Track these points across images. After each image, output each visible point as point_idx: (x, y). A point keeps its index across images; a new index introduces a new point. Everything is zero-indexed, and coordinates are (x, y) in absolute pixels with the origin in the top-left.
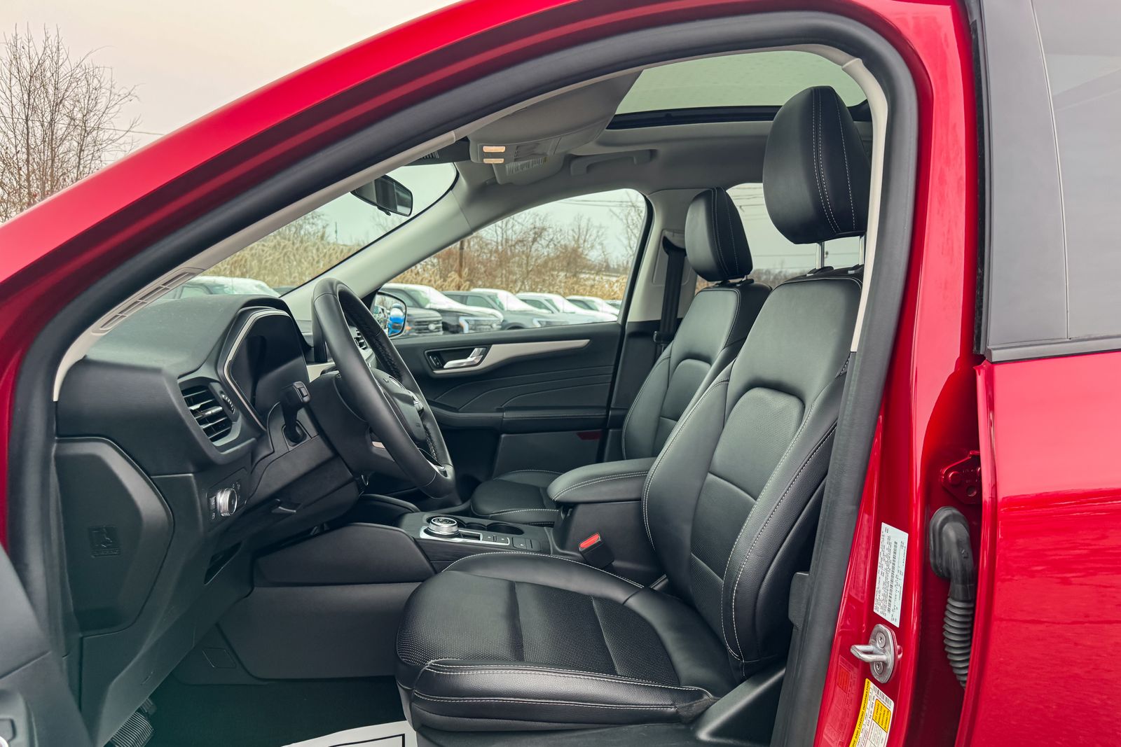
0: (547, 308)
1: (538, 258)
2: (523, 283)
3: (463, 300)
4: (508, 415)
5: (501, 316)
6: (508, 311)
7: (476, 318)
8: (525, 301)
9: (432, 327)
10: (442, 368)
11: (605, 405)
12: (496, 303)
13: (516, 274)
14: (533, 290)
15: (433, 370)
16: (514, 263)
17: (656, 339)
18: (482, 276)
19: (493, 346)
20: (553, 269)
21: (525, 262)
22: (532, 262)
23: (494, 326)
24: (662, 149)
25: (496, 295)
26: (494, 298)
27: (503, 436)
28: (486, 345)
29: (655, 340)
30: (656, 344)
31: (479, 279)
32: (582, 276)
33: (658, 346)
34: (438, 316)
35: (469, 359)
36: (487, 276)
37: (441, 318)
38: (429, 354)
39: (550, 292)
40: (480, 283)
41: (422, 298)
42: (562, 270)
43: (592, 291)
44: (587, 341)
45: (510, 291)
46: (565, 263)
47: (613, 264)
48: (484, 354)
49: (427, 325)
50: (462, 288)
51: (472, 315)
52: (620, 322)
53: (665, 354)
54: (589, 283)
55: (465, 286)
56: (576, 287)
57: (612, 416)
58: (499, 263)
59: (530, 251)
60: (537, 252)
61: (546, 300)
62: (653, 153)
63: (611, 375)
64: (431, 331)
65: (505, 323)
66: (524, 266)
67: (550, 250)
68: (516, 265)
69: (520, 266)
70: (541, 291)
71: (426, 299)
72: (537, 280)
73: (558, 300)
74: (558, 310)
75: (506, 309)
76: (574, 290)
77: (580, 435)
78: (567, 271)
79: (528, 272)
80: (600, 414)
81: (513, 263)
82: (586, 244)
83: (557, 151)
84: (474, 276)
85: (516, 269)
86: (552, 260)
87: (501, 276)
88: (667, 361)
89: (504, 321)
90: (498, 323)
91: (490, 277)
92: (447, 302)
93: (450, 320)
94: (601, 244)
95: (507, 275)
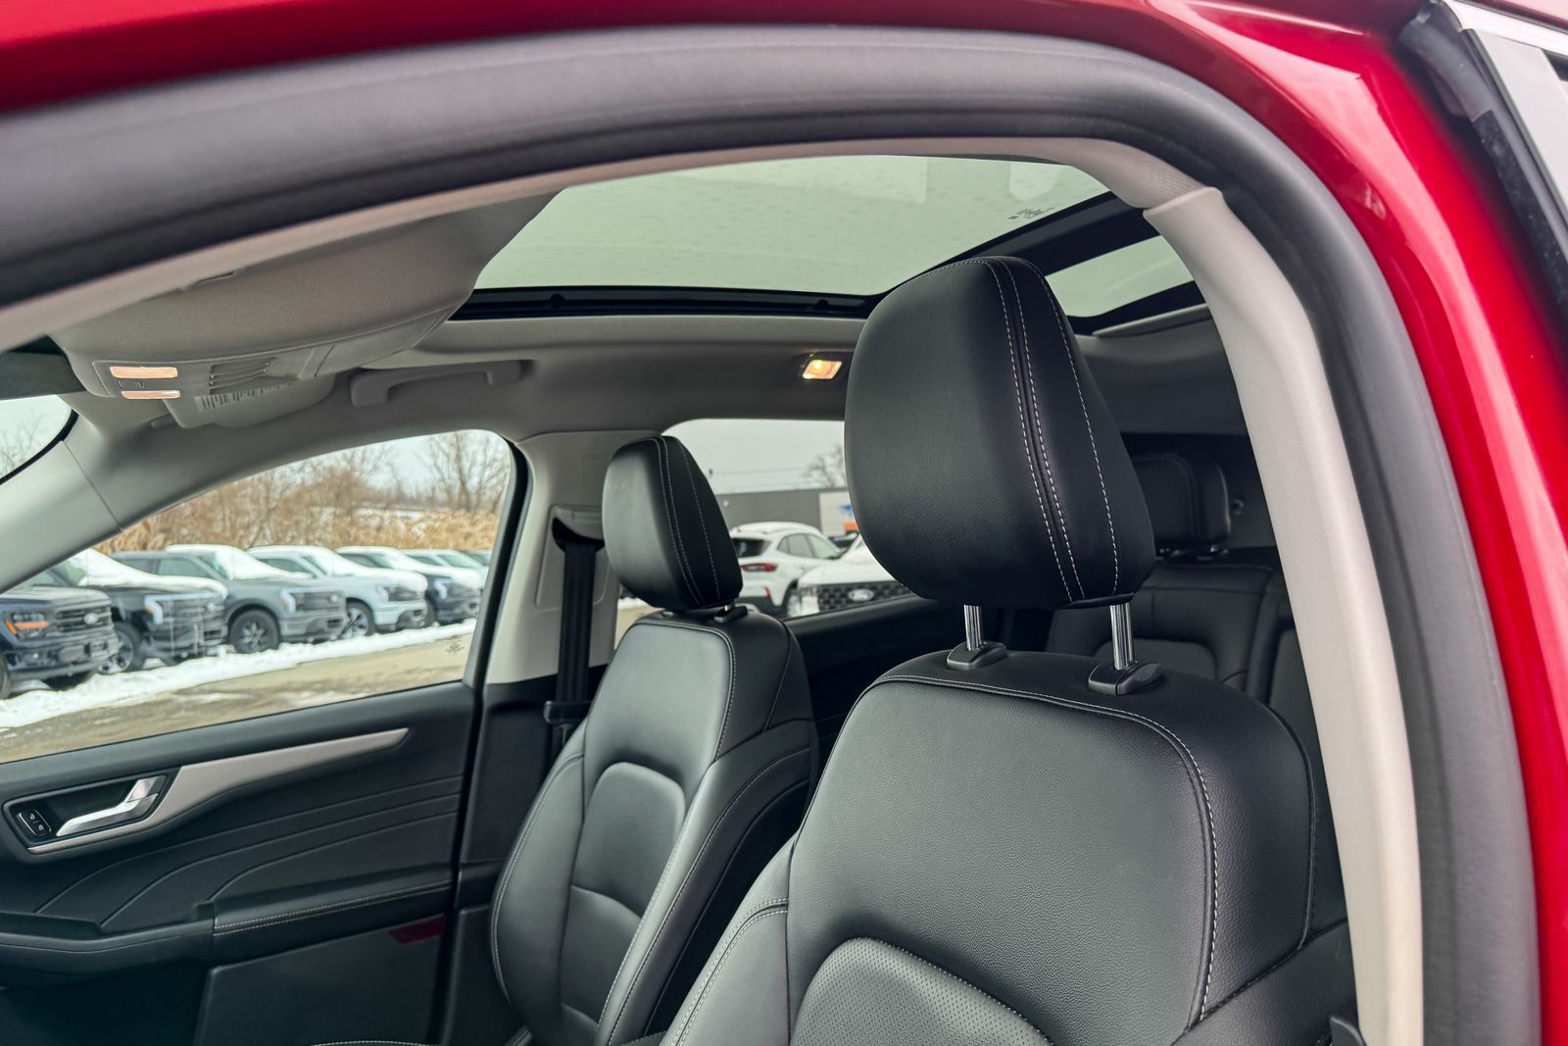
0: (303, 570)
1: (287, 487)
2: (261, 529)
3: (152, 566)
4: (227, 922)
5: (221, 589)
6: (234, 580)
7: (177, 597)
8: (265, 561)
9: (91, 618)
10: (51, 836)
11: (447, 858)
12: (212, 566)
13: (247, 514)
14: (278, 541)
15: (27, 846)
16: (244, 496)
17: (550, 718)
18: (189, 521)
19: (183, 768)
20: (314, 504)
21: (263, 494)
22: (276, 495)
23: (211, 607)
24: (544, 360)
25: (212, 555)
26: (208, 560)
27: (215, 971)
28: (164, 770)
29: (548, 720)
30: (550, 728)
31: (184, 526)
32: (363, 512)
33: (555, 729)
34: (103, 599)
35: (123, 808)
36: (196, 519)
37: (109, 602)
38: (15, 809)
39: (308, 543)
40: (184, 531)
41: (73, 568)
42: (327, 505)
43: (380, 535)
44: (403, 731)
45: (240, 546)
46: (332, 495)
47: (410, 491)
48: (161, 791)
49: (83, 616)
50: (150, 545)
51: (165, 592)
52: (470, 681)
53: (572, 747)
54: (374, 523)
55: (156, 542)
56: (353, 531)
57: (465, 883)
58: (217, 499)
59: (272, 478)
60: (284, 480)
61: (305, 558)
62: (526, 366)
63: (457, 796)
64: (90, 627)
65: (231, 601)
66: (262, 501)
67: (306, 476)
68: (248, 500)
69: (255, 501)
70: (293, 542)
71: (80, 570)
72: (286, 523)
73: (323, 556)
74: (324, 573)
75: (231, 577)
76: (349, 536)
77: (396, 935)
78: (336, 506)
79: (270, 511)
80: (439, 882)
81: (242, 496)
82: (365, 465)
83: (322, 373)
84: (173, 522)
85: (249, 507)
86: (310, 490)
87: (223, 519)
88: (578, 763)
89: (229, 597)
90: (218, 601)
91: (202, 522)
92: (121, 573)
93: (124, 605)
94: (390, 465)
95: (233, 516)
